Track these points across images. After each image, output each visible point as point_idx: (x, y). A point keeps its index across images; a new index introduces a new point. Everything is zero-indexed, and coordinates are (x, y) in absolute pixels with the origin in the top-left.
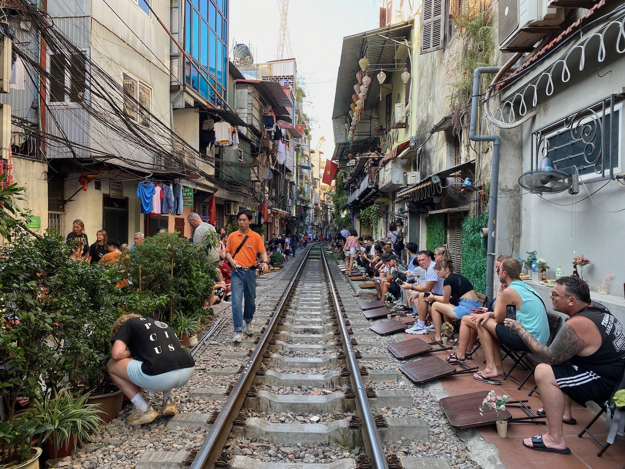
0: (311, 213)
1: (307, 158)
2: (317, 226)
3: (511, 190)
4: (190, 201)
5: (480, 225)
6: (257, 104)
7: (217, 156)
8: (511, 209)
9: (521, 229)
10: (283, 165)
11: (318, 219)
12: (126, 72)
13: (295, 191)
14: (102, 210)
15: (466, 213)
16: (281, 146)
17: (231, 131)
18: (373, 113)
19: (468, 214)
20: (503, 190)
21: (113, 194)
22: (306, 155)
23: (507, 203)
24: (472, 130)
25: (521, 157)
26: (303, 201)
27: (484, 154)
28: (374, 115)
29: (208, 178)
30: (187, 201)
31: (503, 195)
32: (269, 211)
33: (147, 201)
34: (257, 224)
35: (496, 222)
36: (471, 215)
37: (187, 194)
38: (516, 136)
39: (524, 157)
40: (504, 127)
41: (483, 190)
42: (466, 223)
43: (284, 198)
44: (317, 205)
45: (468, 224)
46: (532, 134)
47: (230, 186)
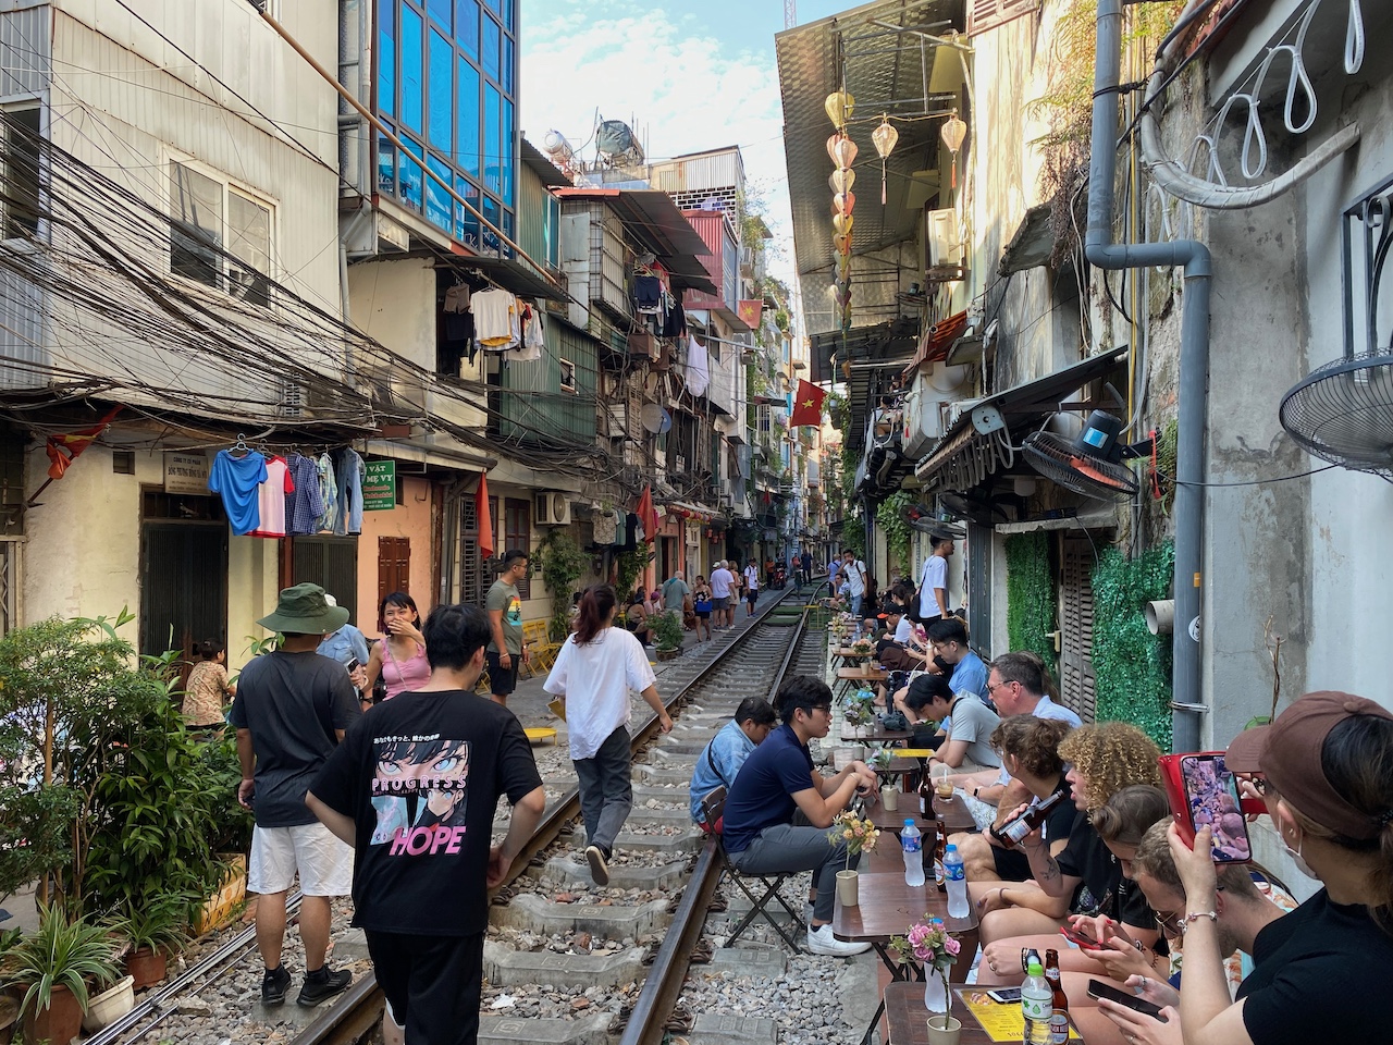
0: (800, 508)
1: (784, 381)
2: (816, 538)
3: (1260, 454)
4: (387, 495)
5: (1147, 585)
6: (616, 251)
7: (495, 379)
8: (1266, 528)
9: (1311, 609)
10: (703, 399)
11: (818, 521)
12: (179, 158)
13: (744, 457)
14: (137, 527)
15: (1105, 536)
16: (697, 353)
17: (515, 311)
18: (905, 255)
19: (1113, 538)
20: (1227, 455)
21: (175, 482)
22: (782, 375)
23: (1248, 505)
24: (1095, 224)
25: (1301, 323)
26: (773, 481)
27: (1158, 323)
28: (908, 262)
29: (463, 434)
30: (381, 496)
31: (1230, 477)
32: (661, 511)
33: (239, 501)
34: (623, 543)
35: (1202, 581)
36: (1123, 544)
37: (379, 478)
38: (1279, 238)
39: (1313, 322)
40: (1223, 203)
41: (1154, 457)
42: (1105, 571)
43: (711, 478)
44: (816, 487)
45: (1109, 576)
46: (1347, 214)
47: (532, 453)
